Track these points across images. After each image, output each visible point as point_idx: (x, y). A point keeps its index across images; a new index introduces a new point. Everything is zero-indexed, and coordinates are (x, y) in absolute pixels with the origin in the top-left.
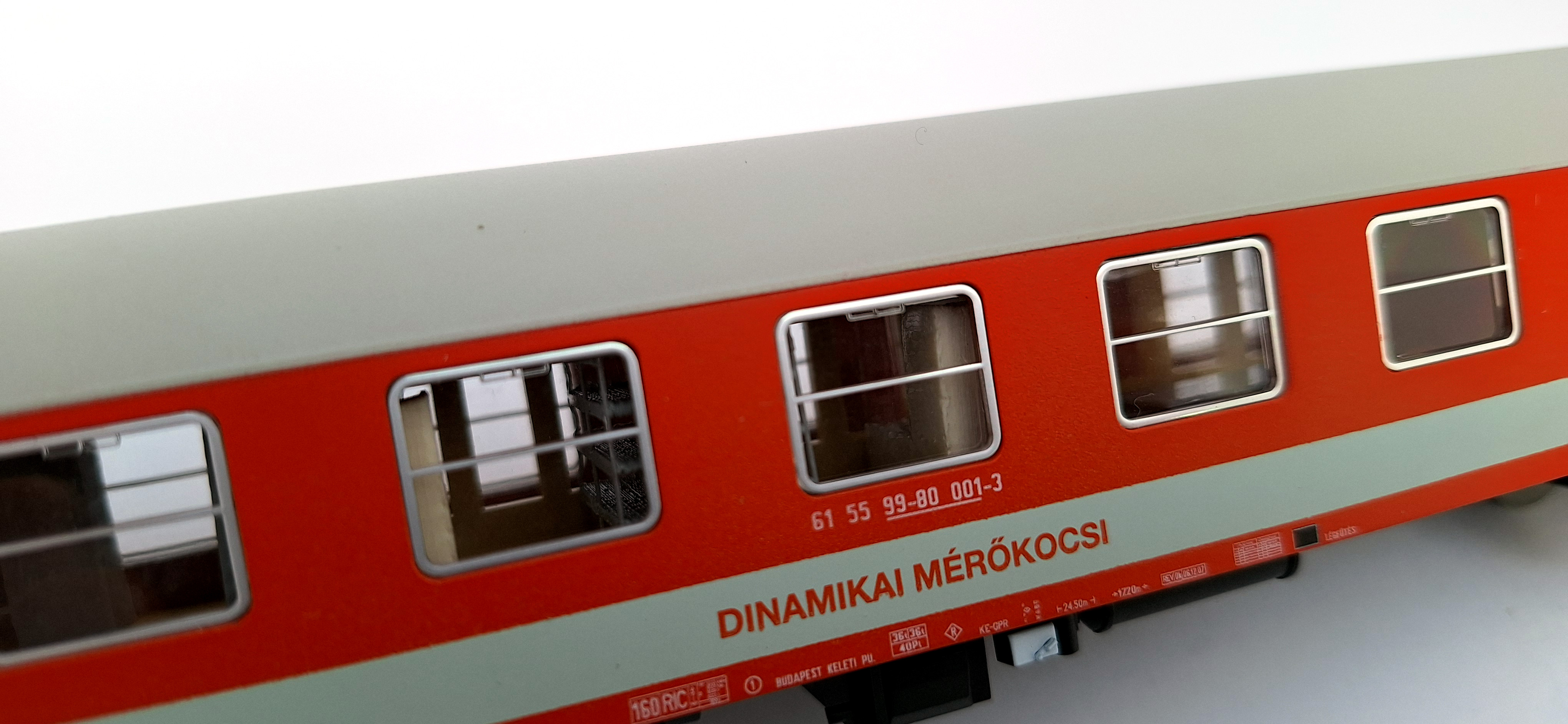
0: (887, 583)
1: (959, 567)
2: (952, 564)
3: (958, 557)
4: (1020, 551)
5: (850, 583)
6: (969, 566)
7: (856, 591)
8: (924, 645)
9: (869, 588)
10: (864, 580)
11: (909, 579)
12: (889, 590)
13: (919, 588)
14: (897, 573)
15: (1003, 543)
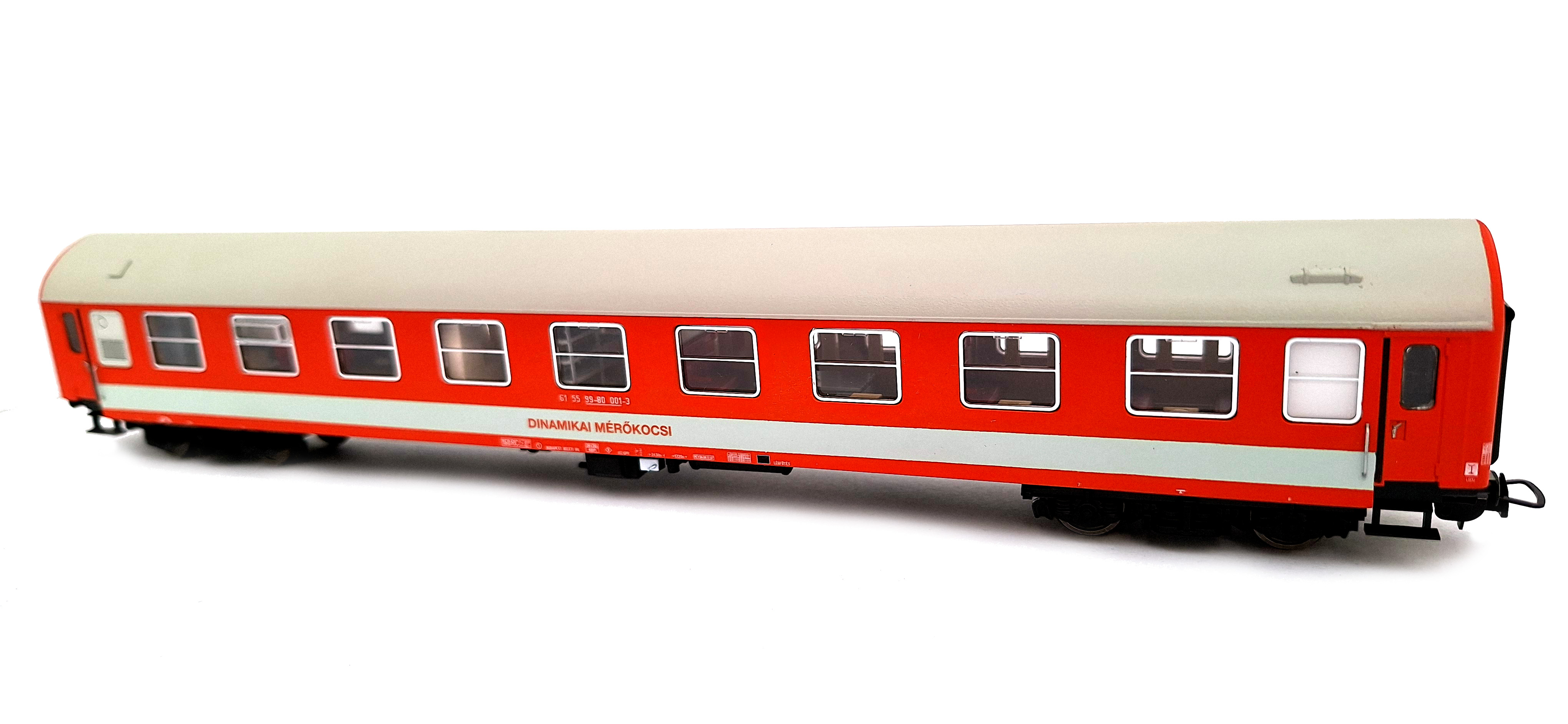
0: (585, 426)
1: (611, 428)
2: (609, 426)
3: (612, 424)
4: (635, 429)
5: (572, 422)
6: (616, 429)
7: (574, 425)
8: (597, 451)
9: (579, 426)
10: (577, 423)
11: (593, 427)
12: (585, 428)
13: (597, 431)
14: (589, 424)
15: (629, 424)
